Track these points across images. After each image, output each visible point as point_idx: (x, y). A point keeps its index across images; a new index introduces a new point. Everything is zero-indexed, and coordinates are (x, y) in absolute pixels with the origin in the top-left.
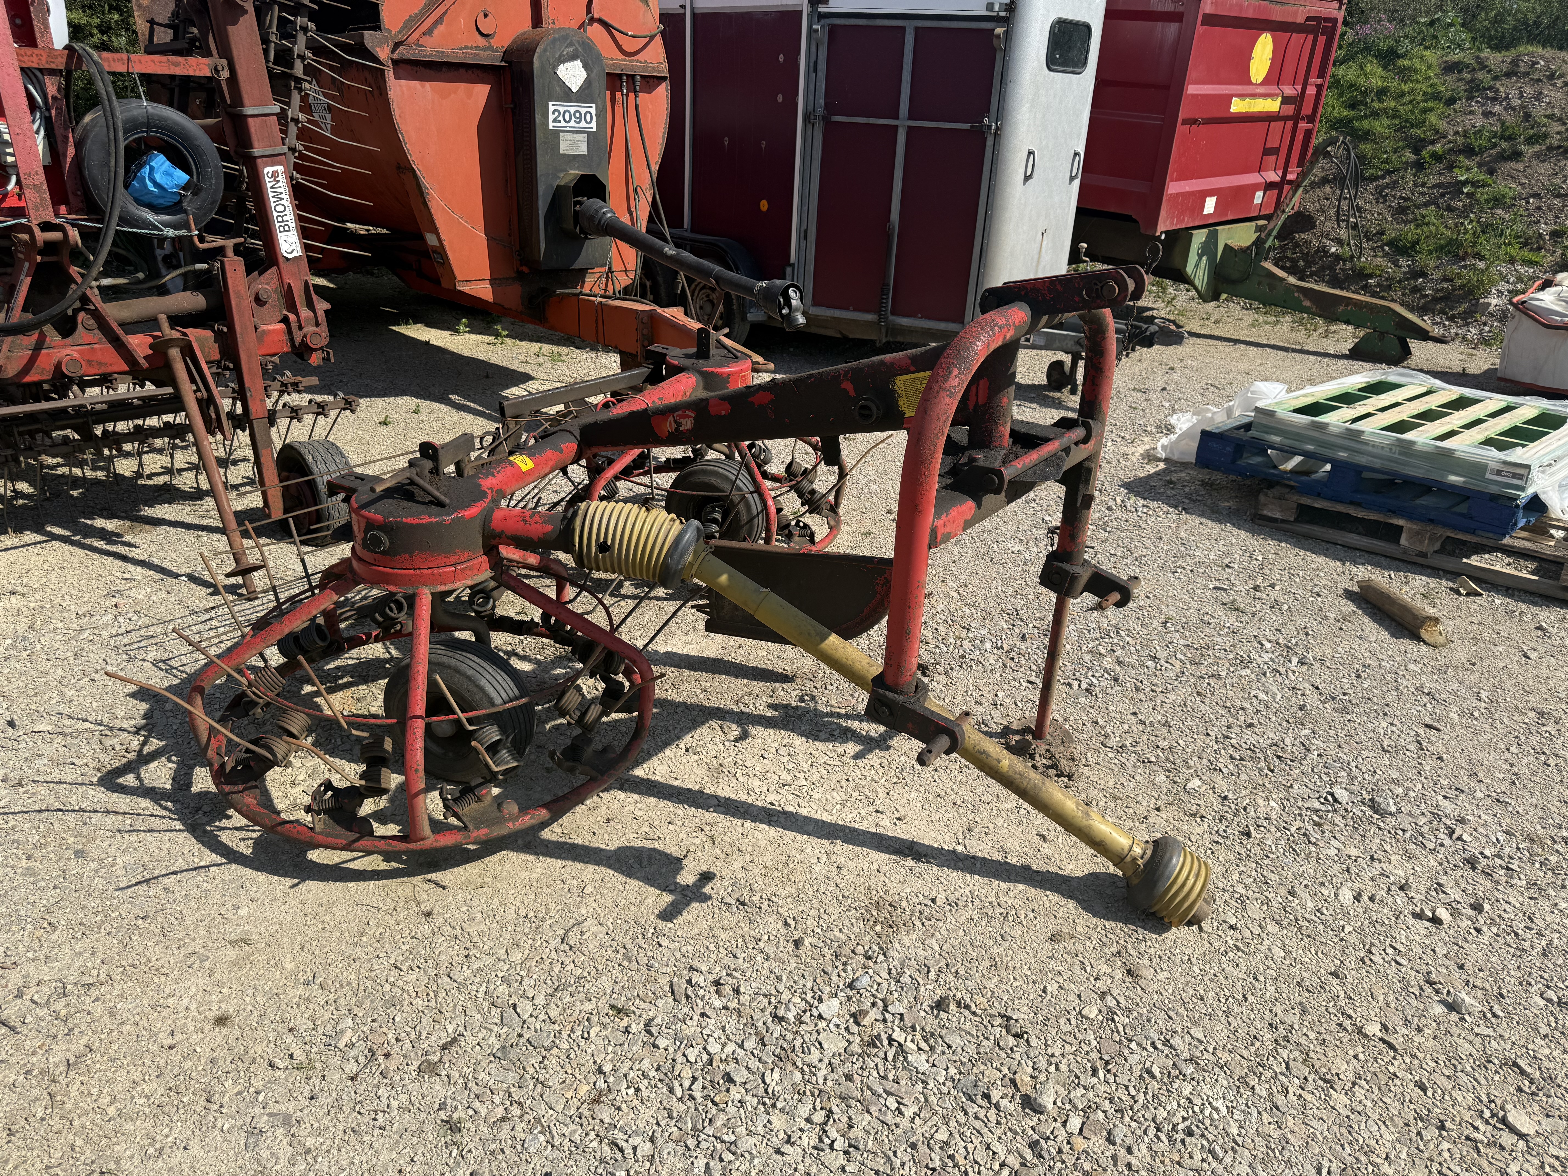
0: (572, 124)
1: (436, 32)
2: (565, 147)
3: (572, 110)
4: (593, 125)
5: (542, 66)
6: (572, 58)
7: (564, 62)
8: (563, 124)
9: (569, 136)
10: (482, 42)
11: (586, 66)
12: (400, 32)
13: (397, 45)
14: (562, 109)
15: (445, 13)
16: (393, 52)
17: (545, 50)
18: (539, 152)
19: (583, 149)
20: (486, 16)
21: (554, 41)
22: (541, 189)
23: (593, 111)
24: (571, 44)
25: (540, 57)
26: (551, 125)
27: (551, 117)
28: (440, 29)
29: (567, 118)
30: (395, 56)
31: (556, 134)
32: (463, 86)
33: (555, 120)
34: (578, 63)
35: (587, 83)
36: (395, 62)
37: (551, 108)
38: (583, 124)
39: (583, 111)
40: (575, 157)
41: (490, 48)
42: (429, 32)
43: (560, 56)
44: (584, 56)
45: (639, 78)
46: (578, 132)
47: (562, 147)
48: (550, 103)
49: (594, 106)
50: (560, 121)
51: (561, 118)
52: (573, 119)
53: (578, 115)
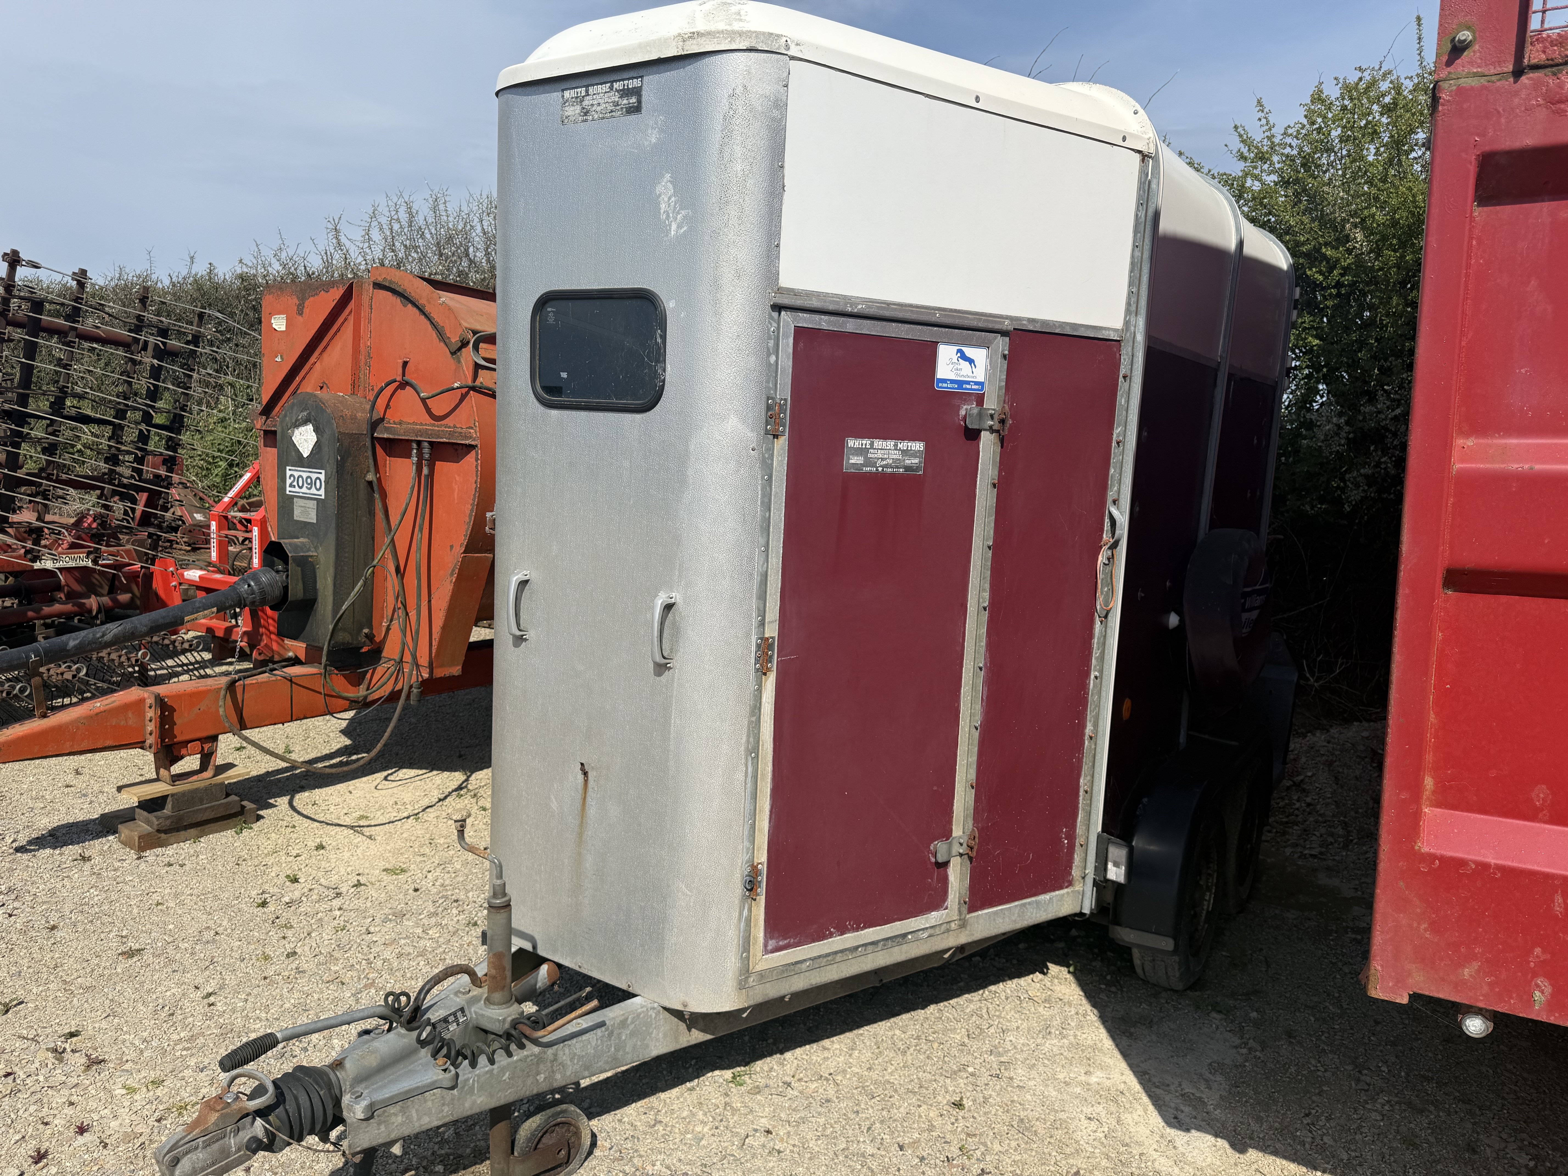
0: (304, 490)
2: (299, 514)
3: (305, 475)
4: (322, 492)
5: (283, 432)
6: (305, 422)
7: (298, 426)
8: (297, 489)
9: (301, 502)
11: (316, 430)
15: (298, 387)
16: (264, 423)
19: (312, 518)
20: (322, 387)
21: (293, 405)
24: (308, 409)
26: (288, 489)
27: (288, 482)
31: (291, 499)
33: (291, 486)
34: (310, 427)
35: (317, 448)
36: (265, 432)
37: (288, 473)
38: (313, 491)
39: (314, 476)
40: (306, 524)
43: (296, 421)
44: (315, 420)
45: (426, 444)
46: (309, 498)
47: (295, 512)
48: (288, 468)
49: (323, 472)
50: (294, 487)
51: (295, 483)
52: (305, 485)
53: (309, 481)
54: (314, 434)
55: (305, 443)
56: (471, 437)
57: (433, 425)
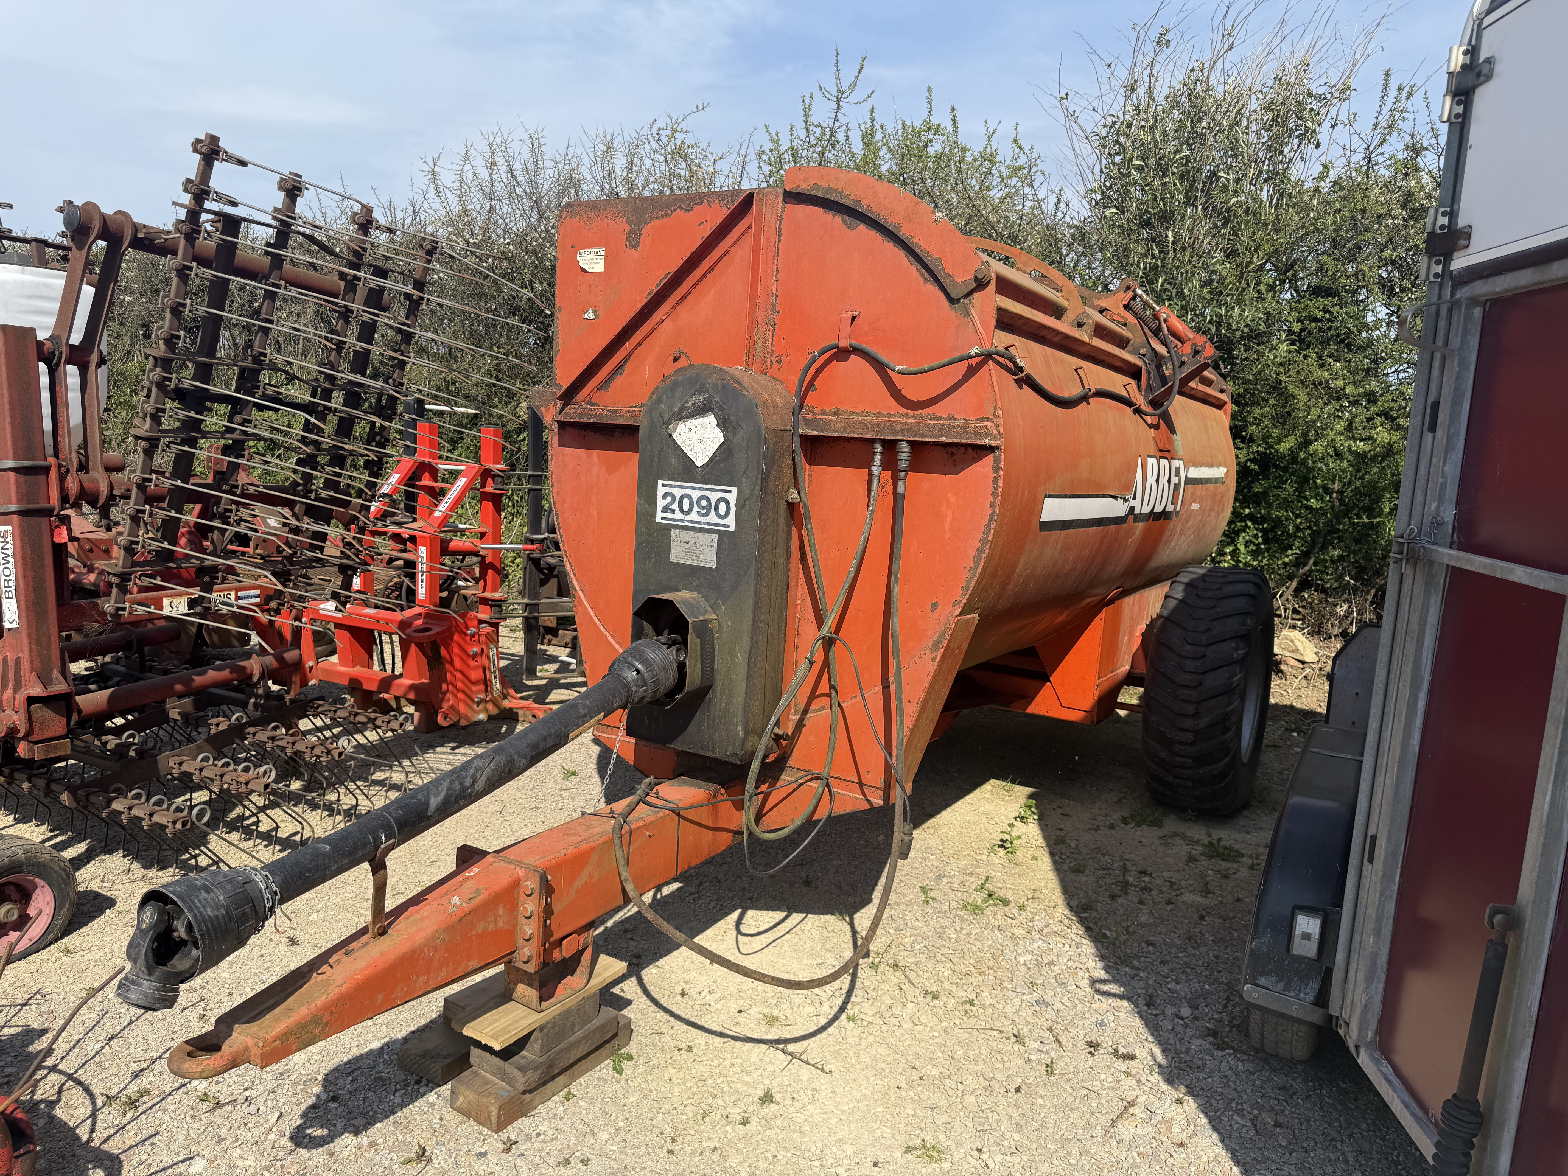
0: (694, 516)
1: (613, 385)
2: (678, 552)
3: (695, 495)
4: (731, 522)
6: (701, 412)
7: (685, 418)
8: (678, 515)
9: (687, 536)
13: (565, 403)
14: (678, 492)
15: (627, 359)
16: (560, 412)
19: (709, 559)
20: (676, 359)
23: (732, 498)
24: (701, 390)
25: (650, 412)
26: (659, 515)
27: (661, 503)
28: (620, 379)
29: (686, 506)
30: (560, 418)
31: (666, 530)
33: (665, 509)
34: (710, 420)
35: (724, 452)
36: (561, 425)
37: (661, 490)
38: (712, 518)
39: (714, 497)
40: (694, 569)
42: (605, 385)
44: (721, 408)
45: (905, 446)
47: (673, 551)
48: (660, 483)
49: (734, 490)
50: (673, 511)
51: (675, 506)
52: (696, 509)
53: (704, 503)
54: (718, 430)
55: (698, 445)
56: (987, 435)
57: (907, 416)
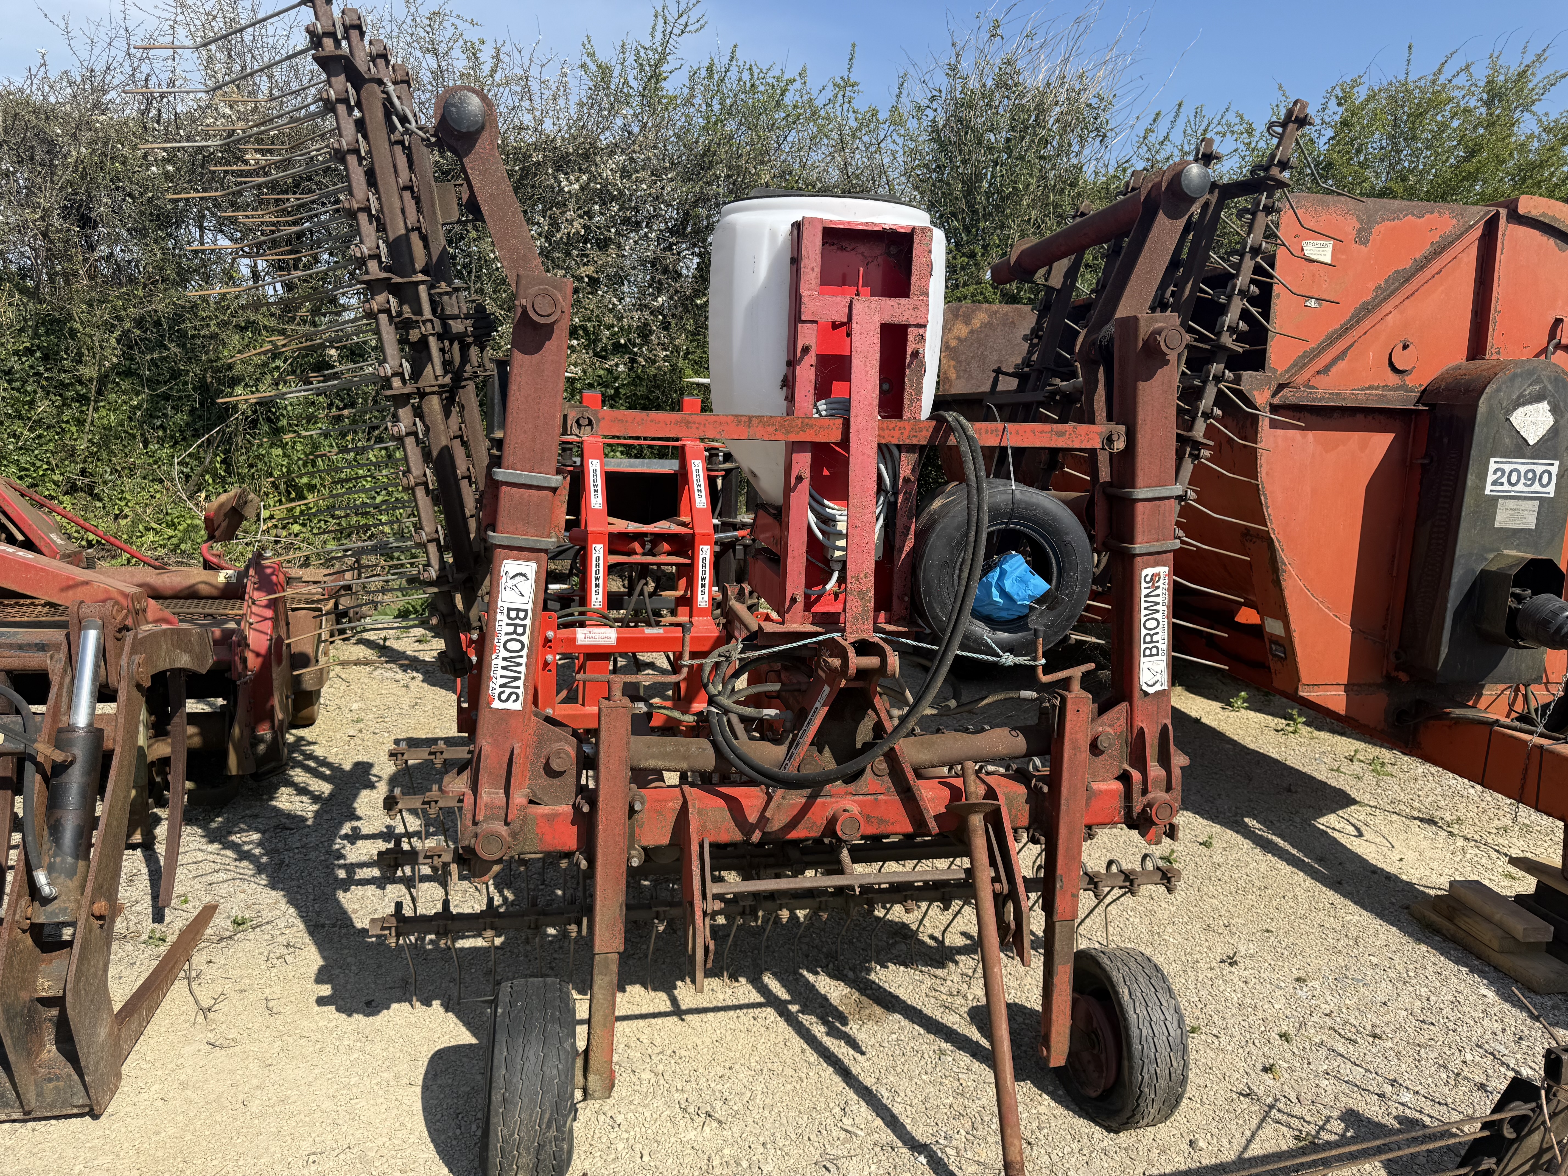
0: (1520, 487)
1: (1334, 370)
2: (1503, 519)
3: (1523, 469)
4: (1551, 490)
5: (1491, 411)
6: (1537, 399)
7: (1524, 404)
8: (1506, 487)
9: (1512, 504)
10: (1393, 379)
11: (1554, 410)
12: (1287, 371)
13: (1281, 387)
14: (1507, 468)
15: (1351, 346)
16: (1274, 395)
17: (1498, 390)
18: (1463, 525)
19: (1530, 521)
20: (1405, 347)
21: (1515, 376)
22: (1457, 574)
23: (1554, 470)
24: (1537, 381)
25: (1489, 399)
26: (1489, 489)
27: (1491, 478)
28: (1341, 365)
29: (1514, 479)
30: (1276, 401)
31: (1494, 500)
32: (1357, 435)
33: (1495, 483)
34: (1544, 406)
35: (1554, 432)
36: (1274, 409)
37: (1492, 466)
39: (1539, 469)
40: (1515, 532)
41: (1403, 387)
42: (1326, 370)
43: (1519, 397)
44: (1553, 396)
46: (1525, 498)
47: (1498, 518)
48: (1492, 460)
50: (1502, 484)
51: (1504, 480)
52: (1523, 480)
53: (1530, 475)
54: (1549, 414)
55: (1531, 427)
